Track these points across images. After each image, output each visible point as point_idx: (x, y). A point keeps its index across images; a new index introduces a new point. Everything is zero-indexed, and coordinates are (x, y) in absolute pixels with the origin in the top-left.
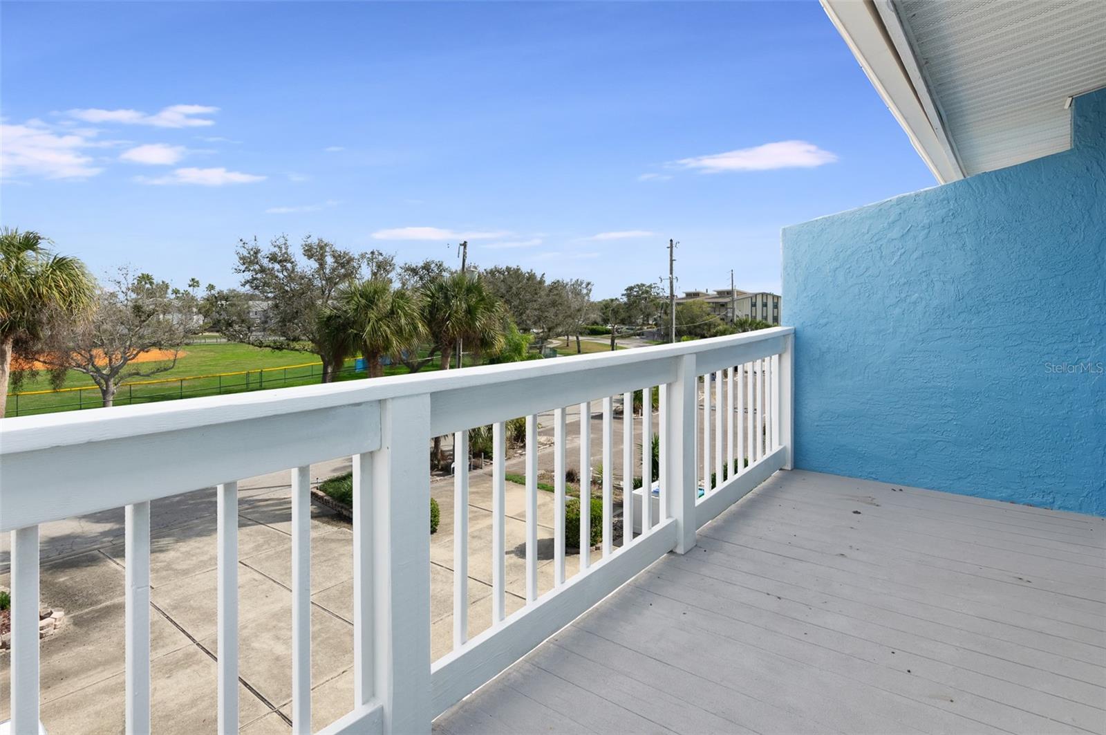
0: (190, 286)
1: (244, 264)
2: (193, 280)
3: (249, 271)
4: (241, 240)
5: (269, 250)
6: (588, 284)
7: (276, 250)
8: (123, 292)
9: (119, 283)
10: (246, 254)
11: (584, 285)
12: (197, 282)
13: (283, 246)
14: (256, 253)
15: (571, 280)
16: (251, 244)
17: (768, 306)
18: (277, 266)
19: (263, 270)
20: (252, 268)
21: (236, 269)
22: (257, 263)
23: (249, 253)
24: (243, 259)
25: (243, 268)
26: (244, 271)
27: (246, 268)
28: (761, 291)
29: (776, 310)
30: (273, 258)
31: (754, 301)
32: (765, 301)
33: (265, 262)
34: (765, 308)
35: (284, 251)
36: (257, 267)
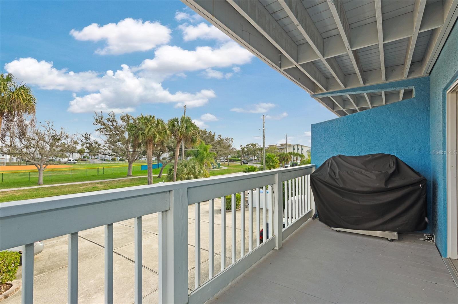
3: (99, 124)
4: (96, 113)
5: (107, 117)
6: (232, 139)
7: (110, 117)
8: (47, 131)
9: (46, 127)
11: (230, 139)
13: (113, 115)
14: (102, 118)
15: (226, 137)
16: (100, 115)
17: (300, 149)
18: (110, 123)
19: (104, 124)
21: (94, 123)
22: (102, 122)
23: (99, 118)
24: (96, 120)
25: (96, 123)
26: (97, 125)
28: (297, 144)
29: (302, 151)
30: (109, 120)
31: (294, 147)
32: (298, 147)
33: (106, 122)
34: (298, 150)
35: (113, 117)
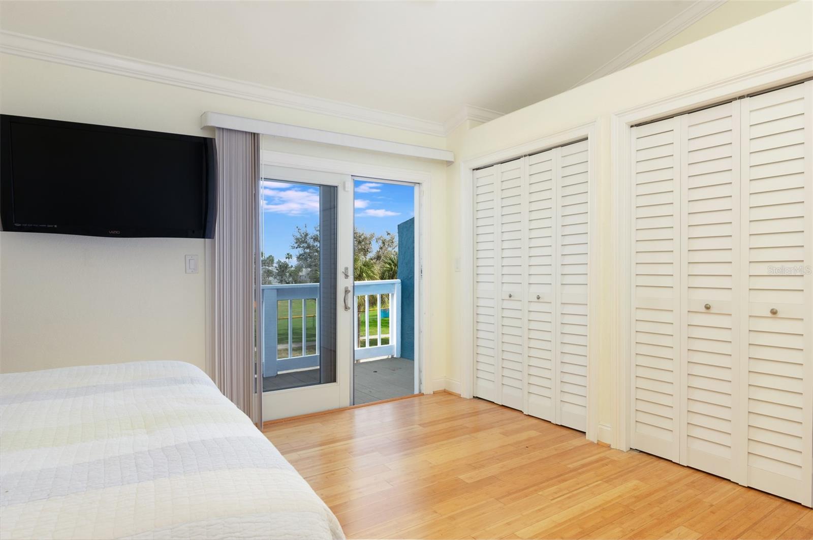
0: (286, 258)
1: (297, 243)
2: (288, 254)
3: (300, 247)
4: (297, 227)
5: (313, 233)
7: (318, 233)
10: (299, 236)
12: (291, 255)
14: (307, 235)
16: (303, 230)
18: (318, 245)
19: (308, 247)
20: (302, 246)
21: (292, 247)
22: (306, 242)
23: (301, 236)
24: (297, 239)
25: (296, 245)
26: (297, 248)
27: (298, 245)
30: (315, 239)
33: (311, 242)
36: (305, 245)
